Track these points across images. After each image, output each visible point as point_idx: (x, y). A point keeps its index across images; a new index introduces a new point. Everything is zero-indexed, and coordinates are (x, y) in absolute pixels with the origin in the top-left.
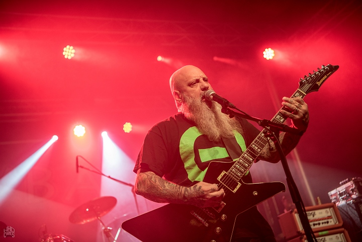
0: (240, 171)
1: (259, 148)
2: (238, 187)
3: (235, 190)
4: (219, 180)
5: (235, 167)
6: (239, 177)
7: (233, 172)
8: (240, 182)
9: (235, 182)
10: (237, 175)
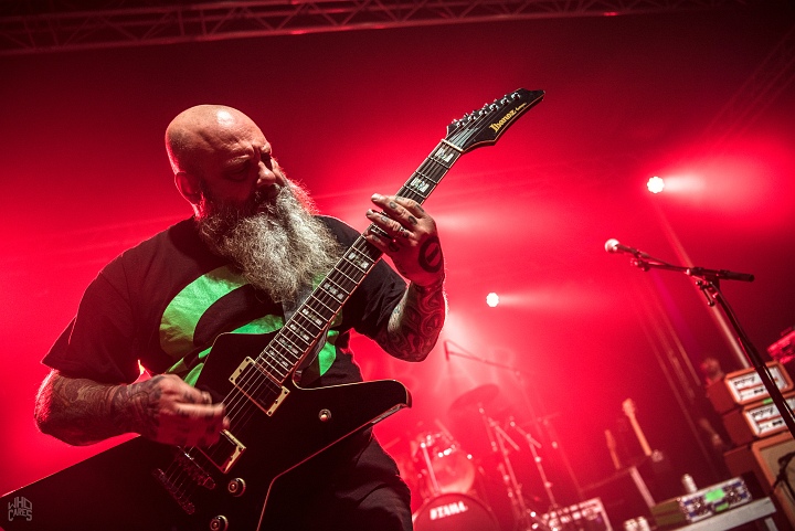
0: (288, 355)
1: (340, 291)
2: (282, 397)
3: (273, 409)
4: (233, 382)
5: (275, 344)
6: (283, 371)
7: (270, 359)
8: (288, 384)
9: (272, 385)
10: (278, 367)
